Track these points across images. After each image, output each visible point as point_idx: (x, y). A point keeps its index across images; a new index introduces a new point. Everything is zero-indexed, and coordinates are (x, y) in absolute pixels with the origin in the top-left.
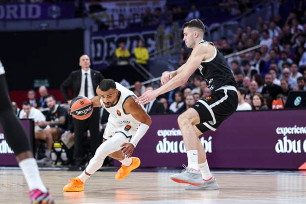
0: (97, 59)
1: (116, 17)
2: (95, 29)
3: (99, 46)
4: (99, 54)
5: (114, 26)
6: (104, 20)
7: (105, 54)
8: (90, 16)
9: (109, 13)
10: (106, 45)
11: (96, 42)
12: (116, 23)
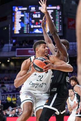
0: (3, 100)
1: (9, 89)
2: (3, 92)
3: (3, 97)
4: (3, 99)
5: (8, 91)
6: (5, 89)
7: (5, 99)
8: (1, 88)
9: (7, 87)
10: (5, 97)
11: (3, 96)
12: (9, 90)
